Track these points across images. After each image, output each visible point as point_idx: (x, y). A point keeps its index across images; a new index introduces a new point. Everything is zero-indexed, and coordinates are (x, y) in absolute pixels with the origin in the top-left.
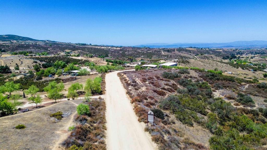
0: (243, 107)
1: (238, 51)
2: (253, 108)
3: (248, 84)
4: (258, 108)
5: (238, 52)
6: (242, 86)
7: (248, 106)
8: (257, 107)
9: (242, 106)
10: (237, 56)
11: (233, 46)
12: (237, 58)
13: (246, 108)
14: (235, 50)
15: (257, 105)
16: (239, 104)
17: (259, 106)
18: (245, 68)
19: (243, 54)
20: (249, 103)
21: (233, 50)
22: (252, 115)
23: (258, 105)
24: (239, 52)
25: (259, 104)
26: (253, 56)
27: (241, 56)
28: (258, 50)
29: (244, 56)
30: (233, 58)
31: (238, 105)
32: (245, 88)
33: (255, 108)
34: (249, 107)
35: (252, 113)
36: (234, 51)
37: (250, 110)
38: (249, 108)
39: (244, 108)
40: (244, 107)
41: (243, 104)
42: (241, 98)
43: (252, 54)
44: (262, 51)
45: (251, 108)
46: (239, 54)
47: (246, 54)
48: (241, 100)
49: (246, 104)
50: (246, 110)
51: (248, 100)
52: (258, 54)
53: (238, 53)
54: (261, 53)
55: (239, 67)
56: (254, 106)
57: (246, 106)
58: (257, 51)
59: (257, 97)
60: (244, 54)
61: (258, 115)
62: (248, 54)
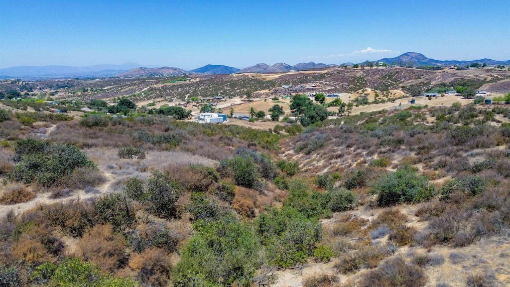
0: (50, 197)
1: (22, 84)
2: (97, 188)
3: (55, 124)
4: (118, 184)
5: (23, 86)
6: (36, 130)
7: (75, 187)
8: (113, 181)
9: (44, 199)
10: (22, 93)
11: (9, 75)
12: (23, 97)
13: (65, 201)
14: (15, 82)
15: (107, 175)
16: (30, 189)
17: (115, 173)
18: (41, 109)
19: (33, 90)
20: (74, 174)
21: (10, 82)
22: (107, 229)
23: (112, 171)
24: (25, 87)
25: (111, 168)
26: (53, 91)
27: (30, 93)
28: (61, 82)
29: (36, 92)
30: (13, 97)
31: (28, 197)
32: (47, 134)
33: (105, 189)
34: (80, 188)
35: (105, 219)
36: (12, 83)
37: (89, 208)
38: (82, 196)
39: (58, 201)
40: (56, 196)
41: (47, 184)
42: (35, 158)
43: (51, 88)
44: (68, 83)
45: (87, 192)
46: (26, 89)
47: (40, 89)
48: (35, 167)
49: (64, 178)
50: (71, 212)
51: (67, 160)
52: (63, 87)
53: (23, 88)
54: (66, 86)
55: (29, 107)
56: (101, 180)
57: (67, 190)
58: (59, 83)
59: (92, 149)
60: (35, 89)
61: (129, 216)
62: (43, 88)
